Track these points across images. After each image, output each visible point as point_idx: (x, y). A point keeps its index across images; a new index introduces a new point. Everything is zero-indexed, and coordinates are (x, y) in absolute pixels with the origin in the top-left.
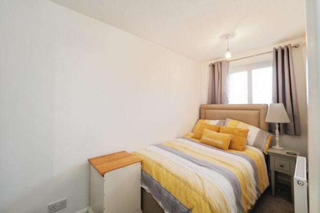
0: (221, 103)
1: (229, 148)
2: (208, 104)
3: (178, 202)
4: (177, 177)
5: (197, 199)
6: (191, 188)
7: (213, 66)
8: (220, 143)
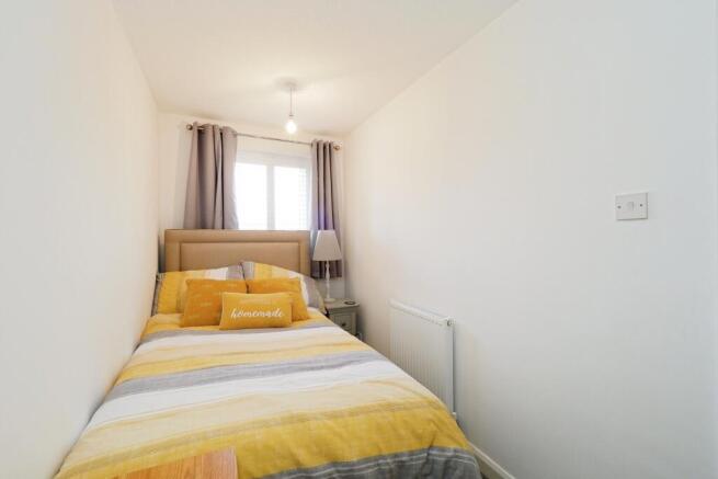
0: (223, 228)
1: (293, 321)
2: (185, 227)
3: (404, 459)
4: (366, 411)
5: (430, 416)
6: (405, 408)
7: (201, 132)
8: (278, 314)
